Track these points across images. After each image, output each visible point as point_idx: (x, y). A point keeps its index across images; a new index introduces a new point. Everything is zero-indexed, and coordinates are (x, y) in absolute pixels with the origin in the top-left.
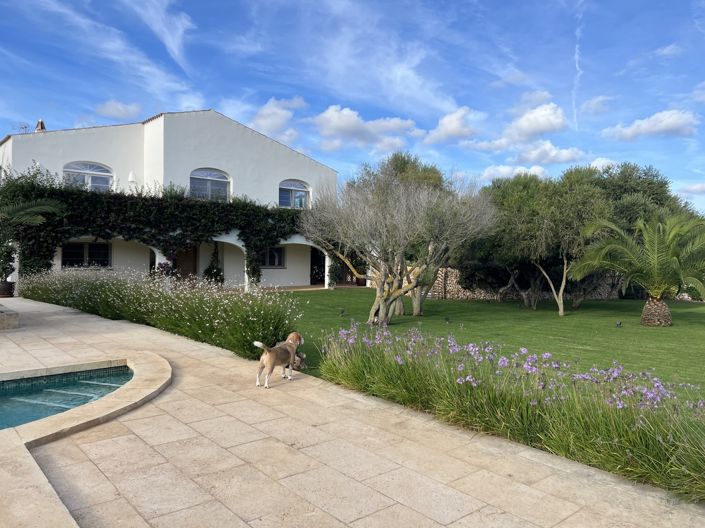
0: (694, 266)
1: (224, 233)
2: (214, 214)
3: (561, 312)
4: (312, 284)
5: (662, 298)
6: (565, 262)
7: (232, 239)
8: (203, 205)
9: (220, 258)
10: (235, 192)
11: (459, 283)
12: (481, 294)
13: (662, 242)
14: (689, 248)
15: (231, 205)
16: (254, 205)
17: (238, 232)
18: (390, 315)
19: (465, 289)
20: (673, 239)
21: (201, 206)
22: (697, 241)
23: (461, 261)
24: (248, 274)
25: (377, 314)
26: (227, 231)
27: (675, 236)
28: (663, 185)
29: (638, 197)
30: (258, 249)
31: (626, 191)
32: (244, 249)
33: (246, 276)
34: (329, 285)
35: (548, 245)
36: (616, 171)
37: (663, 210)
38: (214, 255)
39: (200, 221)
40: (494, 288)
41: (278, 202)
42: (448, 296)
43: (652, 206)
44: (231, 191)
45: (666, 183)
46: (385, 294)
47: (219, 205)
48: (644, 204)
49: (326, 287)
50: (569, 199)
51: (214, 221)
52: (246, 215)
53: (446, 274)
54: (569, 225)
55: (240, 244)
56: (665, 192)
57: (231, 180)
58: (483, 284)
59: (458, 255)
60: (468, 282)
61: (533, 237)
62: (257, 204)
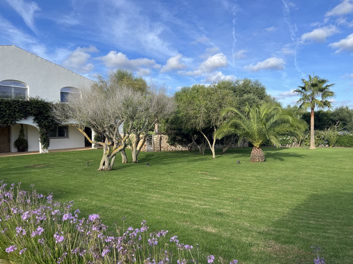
0: (274, 131)
1: (23, 119)
2: (15, 107)
3: (214, 156)
4: (86, 146)
5: (260, 147)
6: (215, 130)
7: (30, 122)
8: (7, 103)
9: (25, 133)
10: (31, 94)
11: (168, 142)
12: (179, 148)
13: (259, 118)
14: (272, 121)
15: (27, 102)
16: (44, 102)
17: (33, 118)
18: (112, 164)
19: (171, 145)
20: (264, 117)
21: (6, 103)
22: (275, 117)
23: (167, 131)
24: (41, 142)
25: (104, 164)
26: (25, 117)
27: (265, 115)
28: (263, 89)
29: (251, 96)
30: (47, 127)
31: (245, 93)
32: (38, 127)
33: (40, 144)
34: (95, 146)
35: (204, 121)
36: (241, 83)
37: (262, 102)
38: (21, 132)
39: (6, 111)
40: (186, 144)
41: (60, 100)
42: (162, 149)
43: (257, 100)
44: (28, 94)
45: (264, 89)
46: (108, 152)
47: (18, 102)
48: (254, 99)
49: (93, 148)
50: (215, 97)
51: (15, 111)
52: (38, 108)
53: (161, 137)
54: (215, 111)
55: (35, 125)
56: (264, 93)
57: (28, 87)
58: (181, 143)
59: (166, 128)
60: (173, 141)
61: (196, 117)
62: (46, 101)
